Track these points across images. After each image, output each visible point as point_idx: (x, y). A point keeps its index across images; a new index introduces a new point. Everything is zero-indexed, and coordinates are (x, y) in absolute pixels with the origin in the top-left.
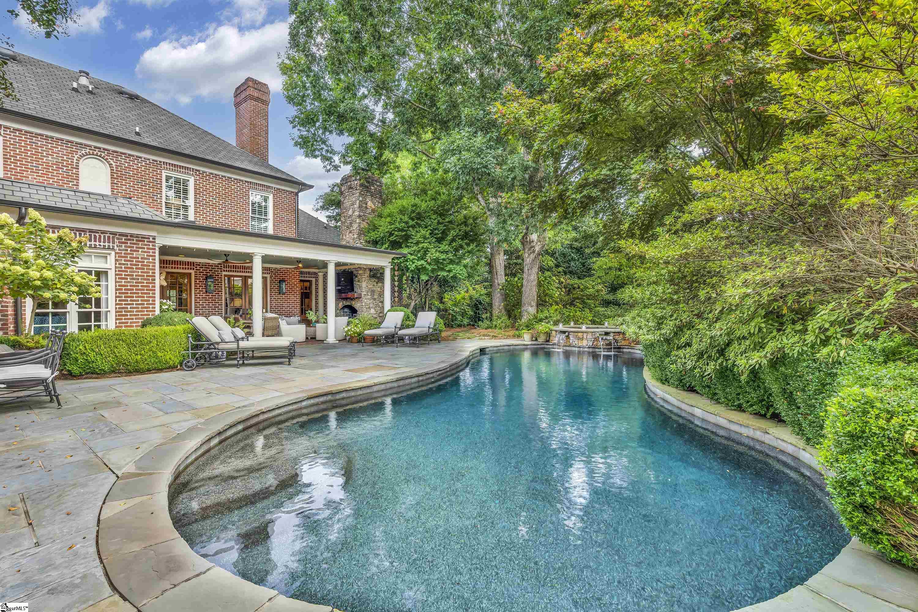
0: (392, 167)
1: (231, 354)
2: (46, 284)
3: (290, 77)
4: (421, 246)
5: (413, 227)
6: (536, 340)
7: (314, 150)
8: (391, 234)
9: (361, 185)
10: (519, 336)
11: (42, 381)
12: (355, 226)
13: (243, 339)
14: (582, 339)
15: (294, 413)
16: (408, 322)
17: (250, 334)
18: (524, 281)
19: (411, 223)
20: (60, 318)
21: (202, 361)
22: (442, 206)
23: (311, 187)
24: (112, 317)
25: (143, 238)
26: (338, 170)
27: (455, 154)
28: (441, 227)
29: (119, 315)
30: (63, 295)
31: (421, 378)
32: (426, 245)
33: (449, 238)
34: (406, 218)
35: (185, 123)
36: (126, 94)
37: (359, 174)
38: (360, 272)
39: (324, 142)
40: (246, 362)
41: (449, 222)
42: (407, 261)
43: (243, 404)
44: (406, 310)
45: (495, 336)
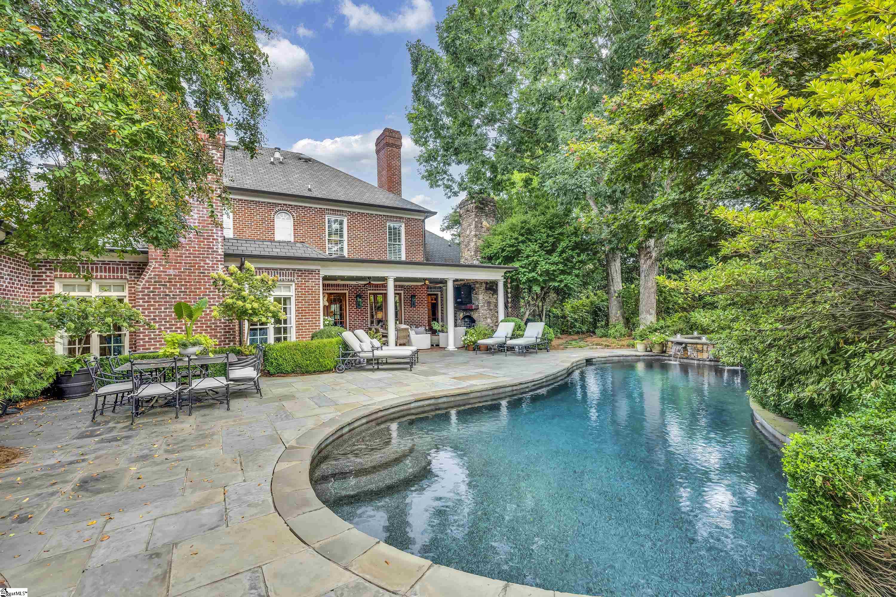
0: (508, 184)
1: (369, 361)
2: (255, 312)
3: (416, 124)
4: (531, 259)
5: (523, 242)
6: (651, 351)
7: (437, 181)
8: (503, 250)
9: (476, 207)
10: (633, 346)
11: (251, 379)
12: (472, 244)
13: (377, 348)
14: (702, 351)
15: (405, 413)
16: (519, 332)
17: (386, 343)
18: (641, 288)
19: (521, 238)
20: (264, 331)
21: (350, 365)
22: (551, 220)
23: (435, 213)
24: (294, 330)
25: (311, 272)
26: (457, 196)
27: (551, 177)
28: (551, 240)
29: (298, 330)
30: (264, 319)
31: (515, 388)
32: (536, 258)
33: (559, 250)
34: (515, 235)
35: (341, 174)
36: (303, 159)
37: (474, 198)
38: (477, 286)
39: (445, 173)
40: (380, 367)
41: (558, 234)
42: (518, 274)
43: (369, 403)
44: (517, 320)
45: (608, 346)
